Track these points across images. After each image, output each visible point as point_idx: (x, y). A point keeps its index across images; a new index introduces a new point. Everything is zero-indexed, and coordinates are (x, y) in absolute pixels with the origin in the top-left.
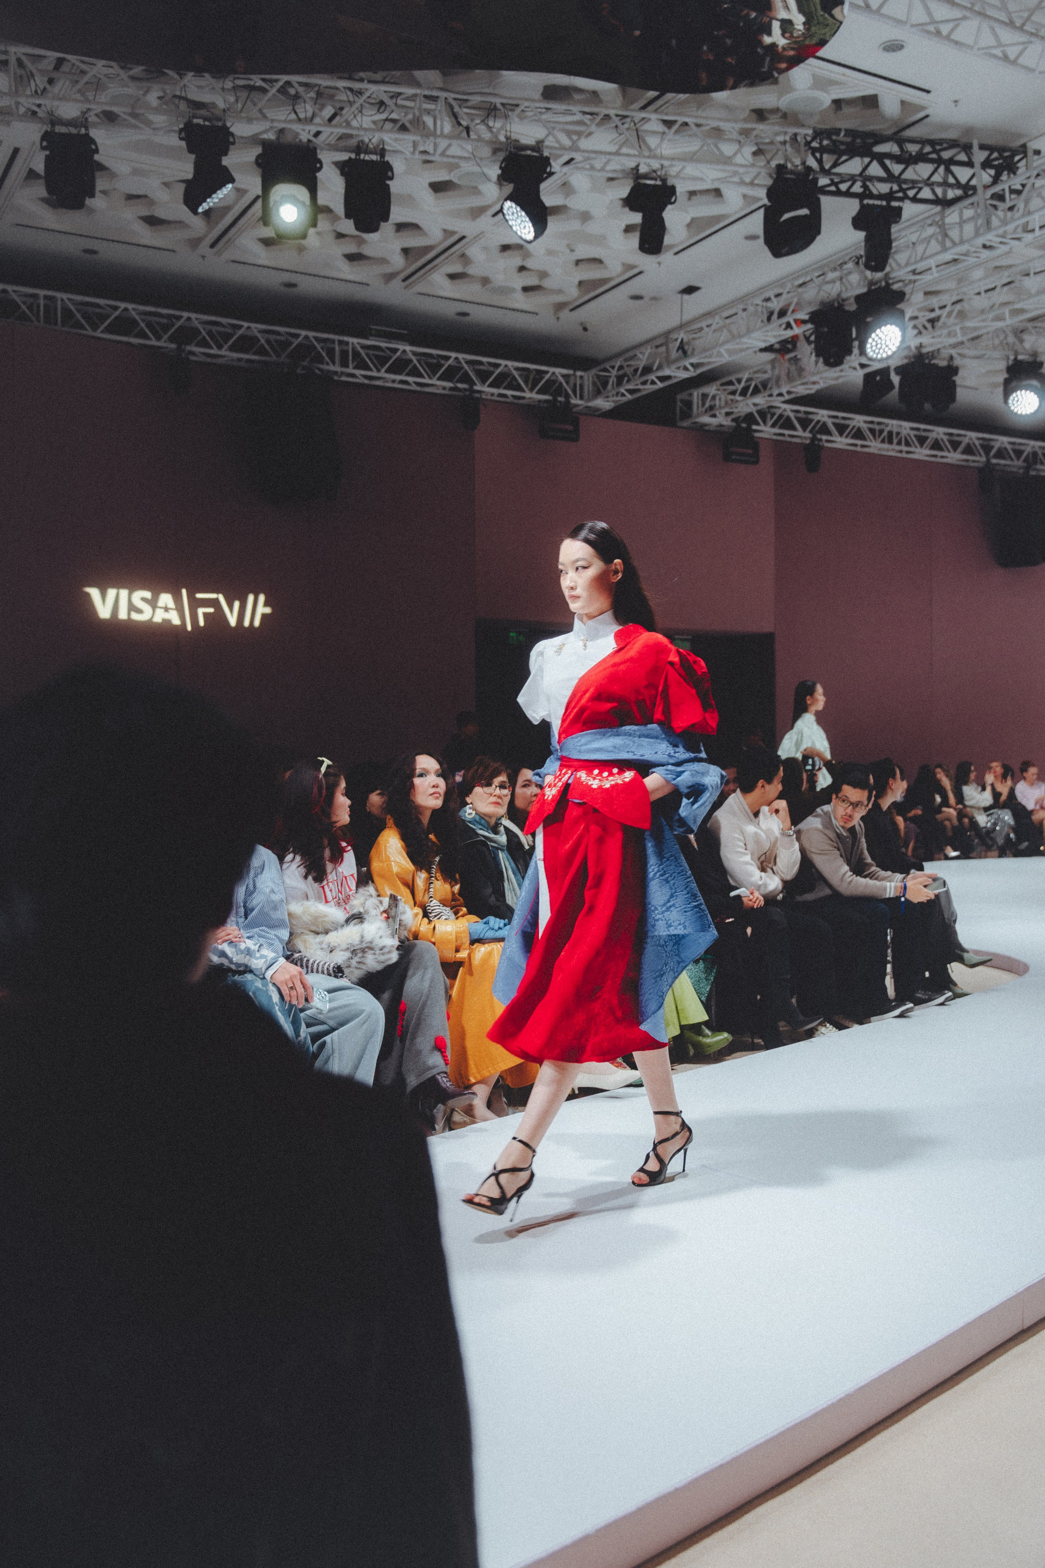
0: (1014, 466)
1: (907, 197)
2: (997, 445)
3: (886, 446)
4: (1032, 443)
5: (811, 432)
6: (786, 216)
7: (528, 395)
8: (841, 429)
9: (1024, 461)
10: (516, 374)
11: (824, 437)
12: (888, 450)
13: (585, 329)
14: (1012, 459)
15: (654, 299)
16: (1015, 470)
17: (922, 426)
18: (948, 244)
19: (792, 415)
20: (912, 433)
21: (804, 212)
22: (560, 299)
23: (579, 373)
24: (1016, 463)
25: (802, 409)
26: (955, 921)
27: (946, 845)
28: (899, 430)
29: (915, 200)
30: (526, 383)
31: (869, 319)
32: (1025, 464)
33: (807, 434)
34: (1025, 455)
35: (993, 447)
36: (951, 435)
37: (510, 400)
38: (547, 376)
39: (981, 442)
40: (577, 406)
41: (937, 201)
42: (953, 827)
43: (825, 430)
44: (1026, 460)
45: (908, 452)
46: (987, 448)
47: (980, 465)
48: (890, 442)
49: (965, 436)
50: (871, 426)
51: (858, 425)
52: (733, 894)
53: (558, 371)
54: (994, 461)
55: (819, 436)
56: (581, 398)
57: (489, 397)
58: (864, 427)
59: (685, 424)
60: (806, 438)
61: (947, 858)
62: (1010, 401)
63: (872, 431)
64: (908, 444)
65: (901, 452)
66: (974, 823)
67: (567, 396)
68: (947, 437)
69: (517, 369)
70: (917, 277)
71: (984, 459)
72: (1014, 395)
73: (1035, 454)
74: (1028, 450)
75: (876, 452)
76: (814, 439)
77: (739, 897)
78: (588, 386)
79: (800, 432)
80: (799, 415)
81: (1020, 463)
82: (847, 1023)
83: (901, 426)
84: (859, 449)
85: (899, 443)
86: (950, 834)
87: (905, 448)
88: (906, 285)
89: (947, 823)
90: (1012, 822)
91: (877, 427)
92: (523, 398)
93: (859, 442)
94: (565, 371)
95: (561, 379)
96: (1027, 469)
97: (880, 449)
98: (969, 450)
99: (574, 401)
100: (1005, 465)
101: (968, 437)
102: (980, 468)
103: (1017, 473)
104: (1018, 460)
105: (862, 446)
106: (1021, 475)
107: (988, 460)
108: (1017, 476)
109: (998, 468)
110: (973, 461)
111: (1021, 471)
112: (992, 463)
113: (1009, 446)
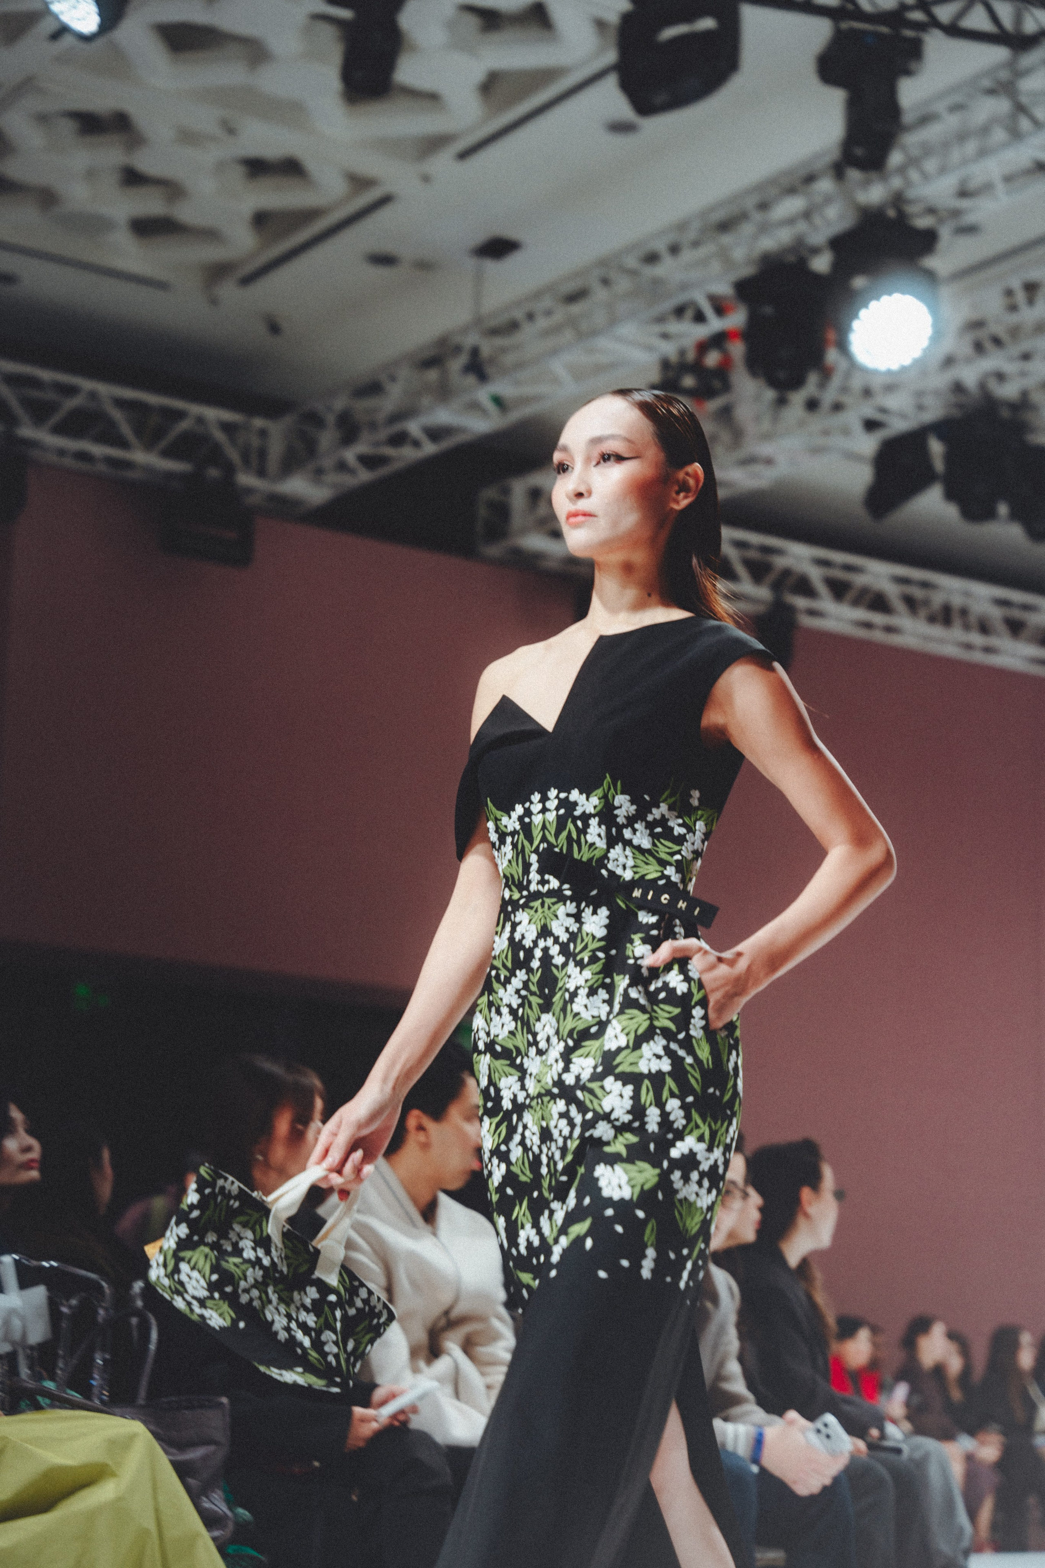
1: (935, 23)
3: (935, 632)
5: (770, 589)
6: (669, 33)
7: (140, 456)
8: (839, 589)
10: (117, 415)
11: (799, 602)
12: (942, 641)
13: (274, 328)
15: (424, 266)
17: (1015, 597)
18: (1025, 124)
20: (993, 609)
21: (707, 23)
22: (212, 253)
23: (258, 423)
25: (756, 538)
28: (964, 601)
29: (954, 30)
30: (139, 431)
31: (859, 282)
33: (762, 592)
37: (102, 468)
38: (184, 425)
40: (249, 491)
41: (1000, 37)
43: (804, 587)
45: (983, 650)
48: (946, 625)
51: (873, 582)
53: (213, 414)
55: (788, 600)
56: (261, 473)
57: (53, 458)
58: (892, 591)
59: (494, 551)
60: (761, 601)
63: (906, 597)
64: (983, 632)
67: (229, 470)
69: (120, 403)
70: (964, 203)
76: (777, 604)
78: (276, 449)
79: (747, 588)
83: (967, 594)
84: (878, 635)
85: (967, 627)
87: (976, 641)
88: (941, 221)
92: (128, 465)
93: (878, 619)
94: (227, 416)
95: (219, 436)
99: (246, 479)
105: (885, 629)
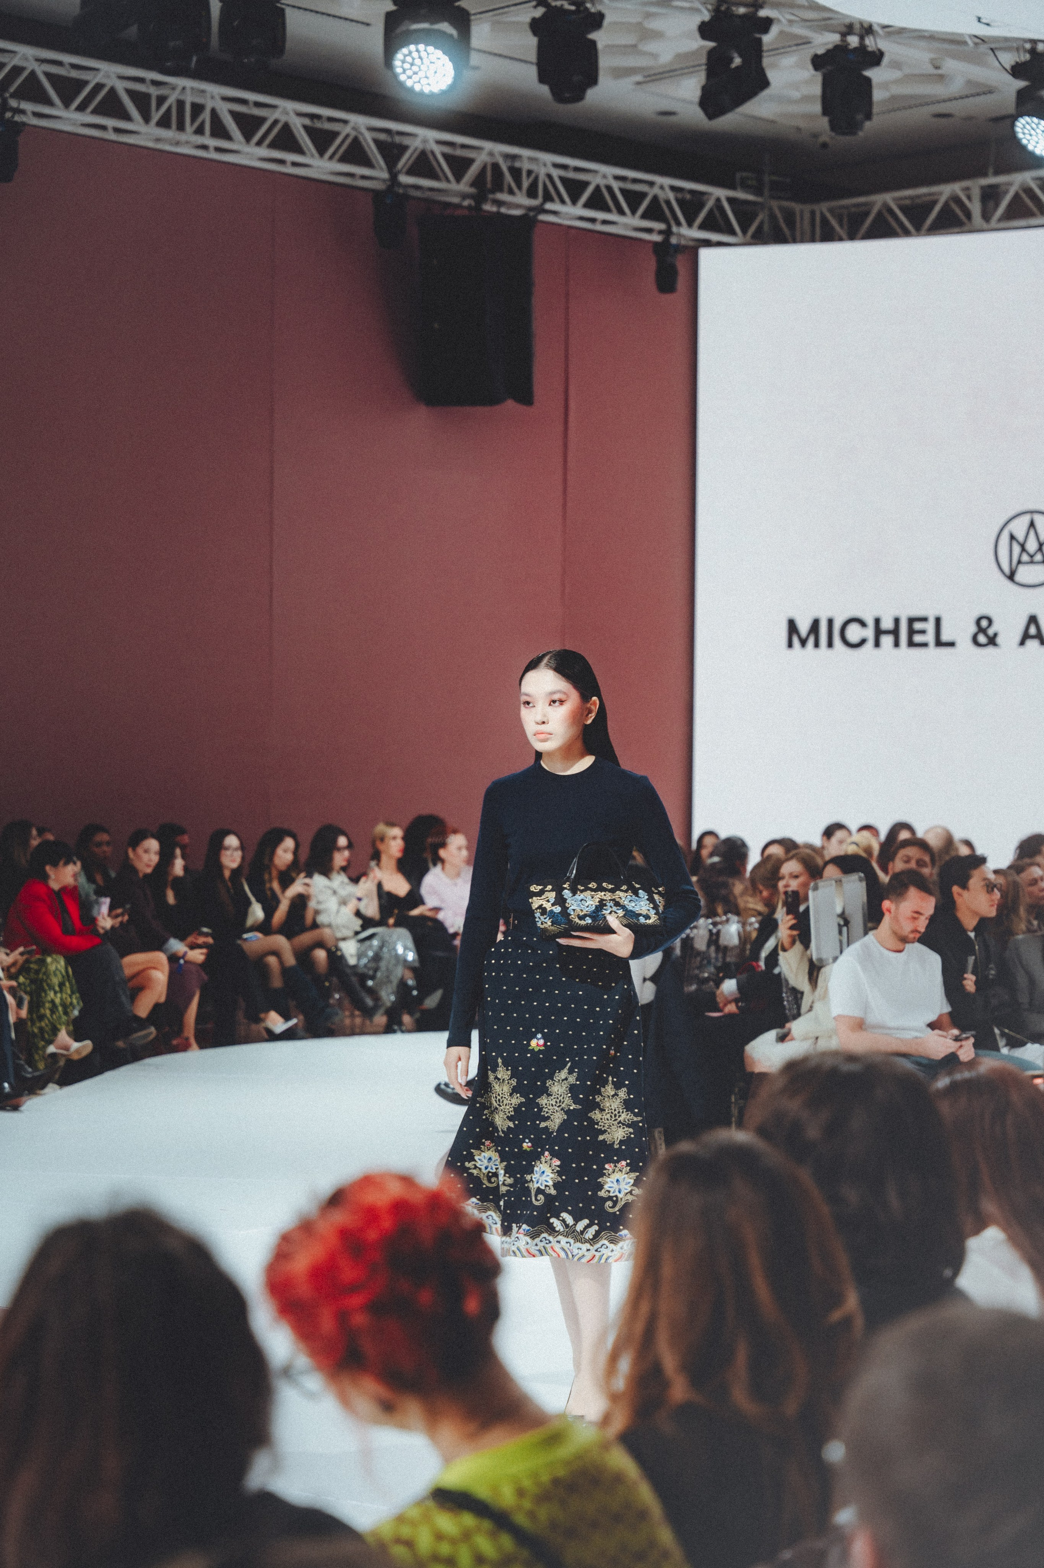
0: (453, 193)
2: (414, 146)
4: (488, 145)
8: (69, 90)
9: (473, 184)
14: (444, 178)
16: (456, 200)
20: (227, 109)
24: (454, 186)
27: (267, 1011)
28: (199, 100)
32: (472, 190)
34: (473, 171)
35: (404, 148)
36: (311, 117)
39: (378, 137)
42: (285, 971)
44: (478, 182)
45: (218, 150)
46: (391, 150)
49: (345, 122)
50: (137, 88)
51: (106, 84)
54: (404, 179)
55: (17, 104)
58: (121, 89)
61: (272, 1037)
62: (397, 63)
63: (139, 99)
65: (205, 147)
66: (336, 958)
68: (307, 122)
71: (385, 175)
72: (404, 51)
73: (495, 169)
74: (481, 159)
75: (151, 144)
81: (464, 186)
83: (202, 93)
85: (198, 129)
86: (277, 982)
87: (212, 142)
89: (272, 960)
90: (411, 956)
91: (154, 91)
93: (109, 123)
96: (479, 199)
97: (158, 140)
98: (351, 153)
100: (431, 189)
101: (351, 124)
102: (376, 193)
103: (458, 206)
104: (458, 179)
105: (117, 130)
106: (466, 212)
107: (394, 176)
108: (459, 212)
109: (418, 194)
110: (364, 177)
111: (466, 203)
112: (400, 185)
113: (438, 150)
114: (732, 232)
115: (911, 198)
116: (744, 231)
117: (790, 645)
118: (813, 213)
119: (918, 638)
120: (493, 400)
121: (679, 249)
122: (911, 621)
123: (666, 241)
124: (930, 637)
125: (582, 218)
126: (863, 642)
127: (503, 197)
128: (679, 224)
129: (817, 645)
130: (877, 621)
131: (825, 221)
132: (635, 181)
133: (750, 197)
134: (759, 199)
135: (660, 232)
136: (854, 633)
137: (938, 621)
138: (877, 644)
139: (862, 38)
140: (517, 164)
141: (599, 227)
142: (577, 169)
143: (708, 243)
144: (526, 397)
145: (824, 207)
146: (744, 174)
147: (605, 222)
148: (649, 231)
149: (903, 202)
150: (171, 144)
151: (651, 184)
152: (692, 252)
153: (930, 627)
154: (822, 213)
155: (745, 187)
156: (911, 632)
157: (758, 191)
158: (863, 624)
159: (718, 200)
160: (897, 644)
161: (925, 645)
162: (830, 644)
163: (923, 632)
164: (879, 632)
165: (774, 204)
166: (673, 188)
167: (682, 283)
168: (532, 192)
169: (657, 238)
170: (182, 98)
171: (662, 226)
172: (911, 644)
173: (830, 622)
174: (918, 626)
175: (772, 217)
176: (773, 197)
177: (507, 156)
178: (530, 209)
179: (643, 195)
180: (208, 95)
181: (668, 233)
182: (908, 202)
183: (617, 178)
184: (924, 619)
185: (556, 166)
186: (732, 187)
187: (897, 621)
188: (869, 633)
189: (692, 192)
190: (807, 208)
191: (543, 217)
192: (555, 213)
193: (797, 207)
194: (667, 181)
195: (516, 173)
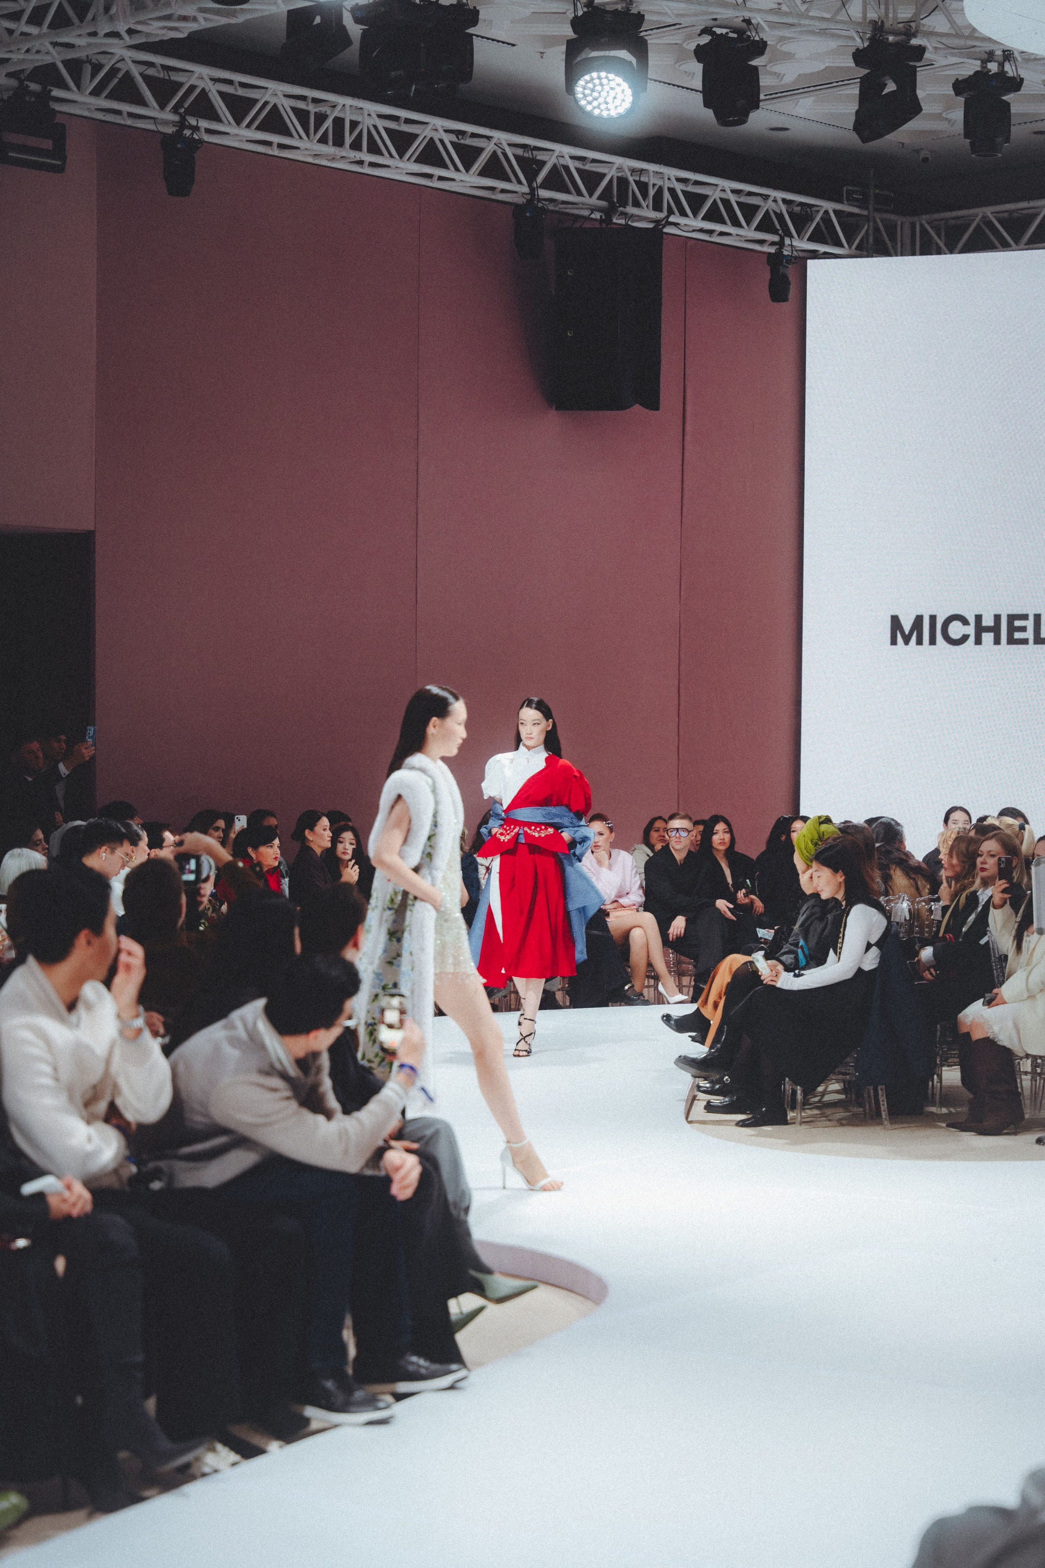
0: (584, 206)
2: (551, 161)
3: (329, 149)
4: (618, 160)
5: (175, 110)
8: (238, 108)
9: (602, 196)
11: (204, 124)
14: (579, 193)
16: (586, 213)
17: (403, 114)
19: (135, 71)
20: (381, 124)
24: (587, 199)
25: (158, 60)
26: (467, 1210)
32: (603, 203)
33: (168, 115)
34: (603, 185)
35: (540, 165)
36: (460, 133)
39: (520, 152)
43: (203, 107)
44: (605, 195)
45: (372, 165)
46: (530, 166)
47: (521, 200)
48: (339, 142)
49: (489, 138)
50: (301, 105)
51: (273, 100)
52: (29, 1188)
54: (544, 193)
55: (193, 121)
58: (285, 106)
60: (166, 123)
62: (578, 89)
63: (302, 116)
64: (373, 149)
65: (360, 163)
68: (454, 138)
71: (525, 189)
72: (587, 77)
73: (623, 182)
74: (611, 174)
75: (310, 160)
76: (182, 124)
77: (40, 1196)
79: (153, 111)
80: (151, 72)
81: (594, 199)
82: (256, 1440)
83: (359, 110)
84: (276, 152)
91: (312, 109)
93: (276, 139)
96: (609, 212)
97: (316, 155)
98: (494, 168)
100: (564, 202)
101: (494, 141)
102: (516, 206)
103: (587, 219)
104: (591, 195)
105: (281, 146)
106: (597, 225)
107: (532, 190)
108: (587, 225)
109: (551, 207)
110: (503, 191)
111: (597, 215)
112: (540, 200)
113: (572, 165)
114: (839, 244)
115: (1010, 212)
116: (850, 242)
117: (894, 642)
118: (913, 225)
119: (1017, 635)
120: (621, 406)
121: (790, 259)
122: (1012, 618)
123: (779, 253)
124: (1029, 634)
125: (701, 230)
126: (965, 638)
127: (630, 210)
128: (791, 236)
129: (920, 642)
130: (979, 618)
131: (924, 232)
132: (750, 194)
133: (855, 210)
134: (865, 213)
135: (773, 244)
136: (956, 630)
137: (1037, 618)
138: (978, 641)
139: (1001, 65)
140: (644, 179)
141: (715, 239)
142: (697, 183)
143: (815, 255)
144: (653, 403)
145: (924, 219)
146: (850, 188)
147: (722, 234)
148: (761, 242)
149: (1001, 215)
150: (329, 160)
151: (766, 197)
152: (800, 261)
153: (1030, 624)
154: (922, 225)
155: (851, 201)
156: (1012, 629)
157: (863, 204)
158: (965, 622)
159: (826, 212)
160: (997, 641)
161: (1025, 642)
162: (933, 642)
163: (1023, 629)
164: (980, 629)
165: (878, 217)
166: (784, 201)
167: (793, 292)
168: (657, 207)
169: (772, 250)
170: (341, 115)
171: (776, 238)
172: (1011, 641)
173: (933, 619)
174: (1017, 623)
175: (877, 230)
176: (876, 210)
177: (633, 171)
178: (657, 222)
179: (756, 208)
180: (366, 113)
181: (781, 244)
182: (1006, 215)
183: (734, 191)
184: (1025, 617)
185: (679, 180)
186: (840, 201)
187: (997, 618)
188: (970, 630)
189: (801, 204)
190: (908, 220)
191: (668, 230)
192: (676, 225)
193: (898, 220)
194: (780, 195)
195: (643, 187)
